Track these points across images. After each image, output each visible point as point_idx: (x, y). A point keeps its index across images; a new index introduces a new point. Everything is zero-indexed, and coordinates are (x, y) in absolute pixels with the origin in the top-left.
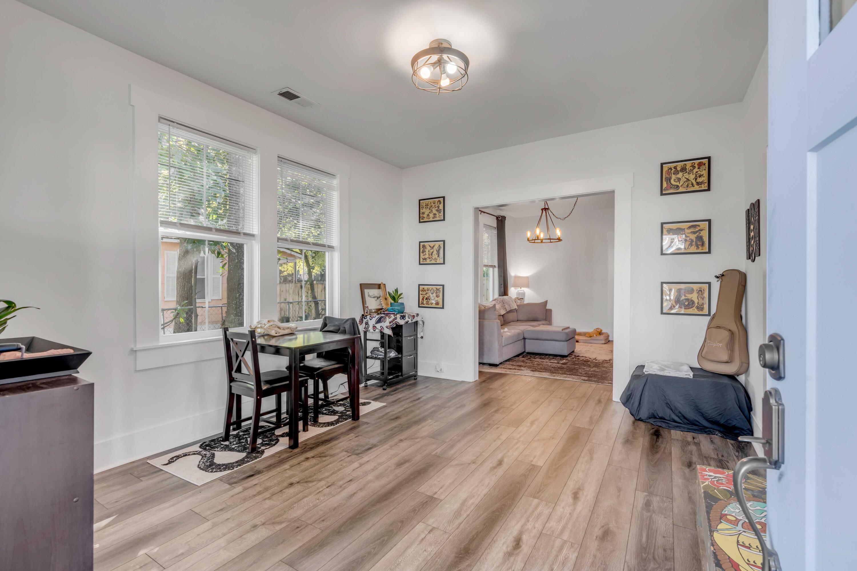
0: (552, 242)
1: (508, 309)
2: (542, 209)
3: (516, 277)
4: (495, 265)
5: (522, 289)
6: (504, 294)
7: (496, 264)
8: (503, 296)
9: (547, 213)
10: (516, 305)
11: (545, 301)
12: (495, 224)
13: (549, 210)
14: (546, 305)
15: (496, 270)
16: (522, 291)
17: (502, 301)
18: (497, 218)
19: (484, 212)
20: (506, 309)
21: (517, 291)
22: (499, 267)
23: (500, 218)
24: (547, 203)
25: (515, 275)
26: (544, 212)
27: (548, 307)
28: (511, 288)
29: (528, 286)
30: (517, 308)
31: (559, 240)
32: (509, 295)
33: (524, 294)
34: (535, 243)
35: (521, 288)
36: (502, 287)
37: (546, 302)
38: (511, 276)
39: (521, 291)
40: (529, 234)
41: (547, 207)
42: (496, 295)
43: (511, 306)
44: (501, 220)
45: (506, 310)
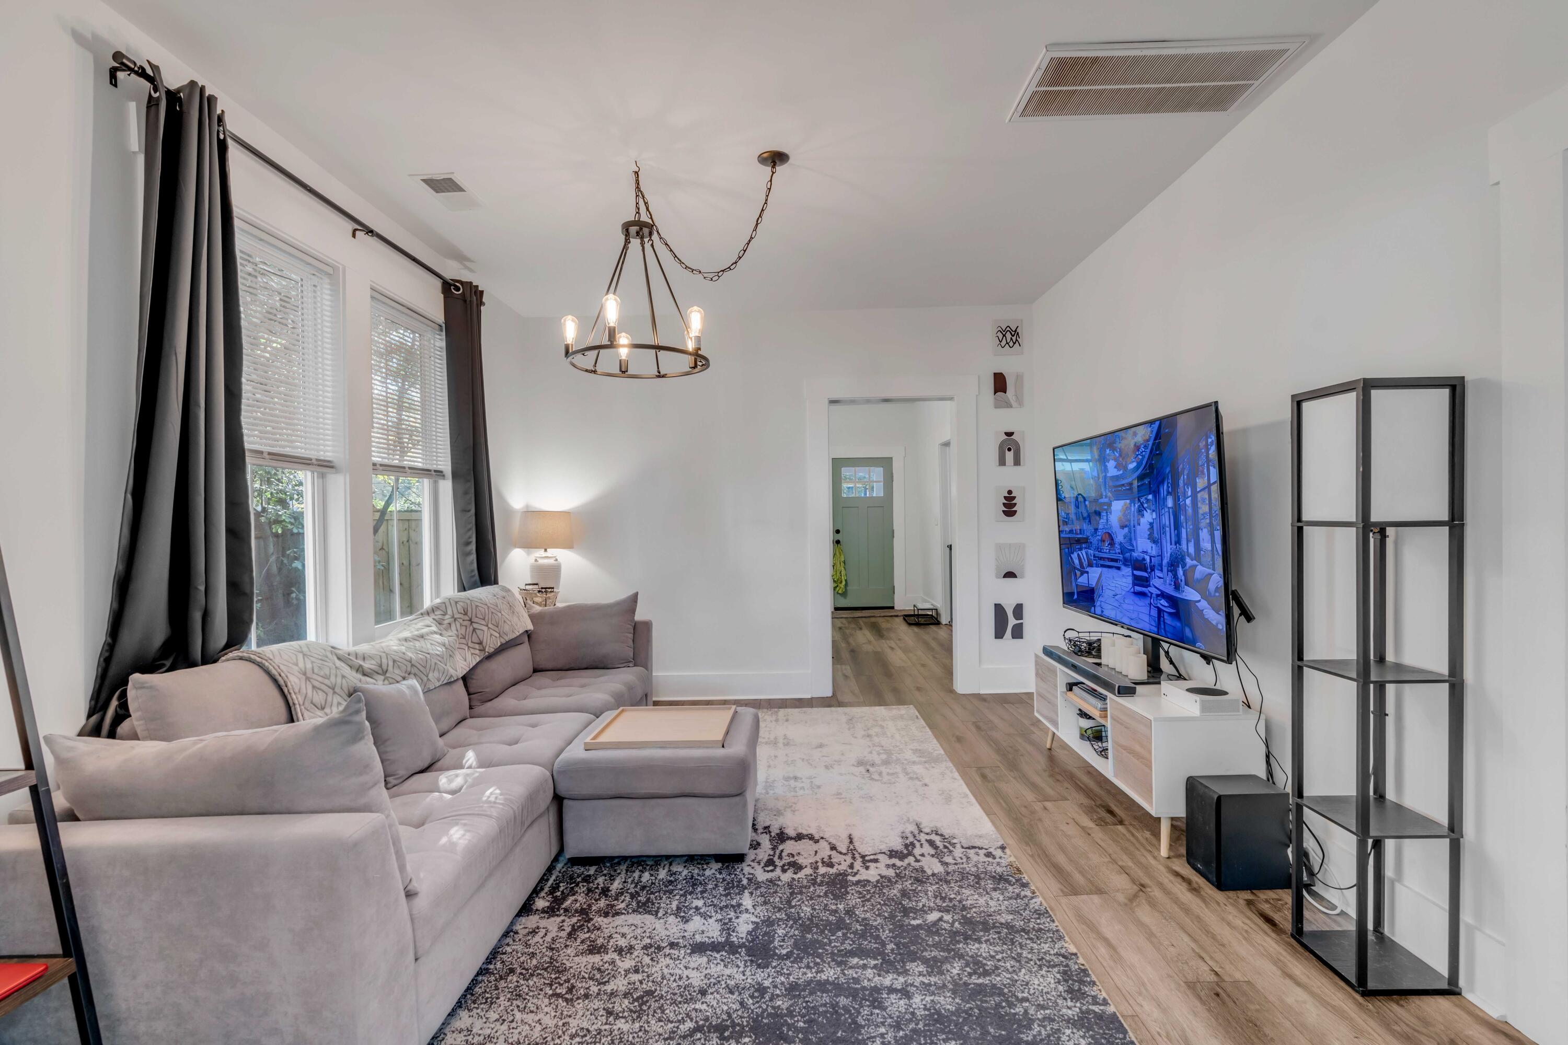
0: (663, 376)
1: (492, 644)
2: (626, 227)
3: (530, 514)
4: (440, 468)
5: (548, 554)
6: (477, 577)
7: (445, 464)
8: (474, 586)
9: (648, 246)
10: (526, 616)
11: (629, 598)
12: (435, 308)
13: (655, 237)
14: (633, 611)
15: (446, 487)
16: (552, 561)
17: (466, 614)
18: (448, 286)
19: (370, 232)
20: (480, 643)
21: (531, 560)
22: (455, 475)
23: (458, 289)
24: (646, 203)
25: (527, 506)
26: (635, 243)
27: (640, 615)
28: (506, 553)
29: (569, 545)
30: (530, 627)
31: (700, 361)
32: (500, 583)
33: (554, 570)
34: (595, 372)
35: (546, 550)
36: (469, 554)
37: (634, 598)
38: (509, 512)
39: (546, 561)
40: (570, 331)
41: (644, 218)
42: (450, 589)
43: (507, 628)
44: (463, 298)
45: (483, 650)
